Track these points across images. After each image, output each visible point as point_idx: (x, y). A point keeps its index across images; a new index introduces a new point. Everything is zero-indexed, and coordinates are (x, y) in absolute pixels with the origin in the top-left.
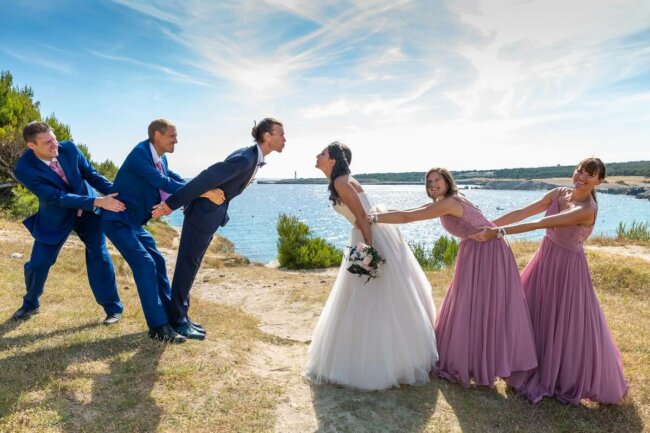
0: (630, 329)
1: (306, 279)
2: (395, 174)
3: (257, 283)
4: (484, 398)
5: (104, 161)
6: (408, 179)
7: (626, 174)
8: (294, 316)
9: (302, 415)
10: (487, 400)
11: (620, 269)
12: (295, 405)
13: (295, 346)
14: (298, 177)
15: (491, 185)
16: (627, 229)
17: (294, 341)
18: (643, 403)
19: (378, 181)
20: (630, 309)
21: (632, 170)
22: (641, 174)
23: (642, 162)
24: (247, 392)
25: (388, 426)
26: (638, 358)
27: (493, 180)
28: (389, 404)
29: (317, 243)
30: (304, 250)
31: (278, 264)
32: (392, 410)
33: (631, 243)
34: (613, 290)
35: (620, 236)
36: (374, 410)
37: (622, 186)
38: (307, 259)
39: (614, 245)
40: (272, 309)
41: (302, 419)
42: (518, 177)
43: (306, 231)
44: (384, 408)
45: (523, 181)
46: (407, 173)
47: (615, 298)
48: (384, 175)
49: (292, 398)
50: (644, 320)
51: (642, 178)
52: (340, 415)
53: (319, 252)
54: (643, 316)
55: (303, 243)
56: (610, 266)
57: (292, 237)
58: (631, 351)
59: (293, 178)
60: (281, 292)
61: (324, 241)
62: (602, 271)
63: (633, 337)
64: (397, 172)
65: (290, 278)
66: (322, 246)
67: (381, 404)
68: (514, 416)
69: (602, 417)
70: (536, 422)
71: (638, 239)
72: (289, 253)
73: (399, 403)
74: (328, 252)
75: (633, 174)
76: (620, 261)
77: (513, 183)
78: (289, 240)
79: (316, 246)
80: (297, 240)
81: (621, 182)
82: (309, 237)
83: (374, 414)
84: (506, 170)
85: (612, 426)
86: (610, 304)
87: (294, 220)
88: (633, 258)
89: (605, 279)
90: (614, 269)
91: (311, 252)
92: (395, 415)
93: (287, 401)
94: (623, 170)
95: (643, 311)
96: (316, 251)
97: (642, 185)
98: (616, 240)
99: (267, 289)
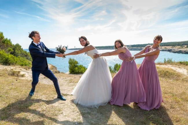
0: (167, 88)
1: (75, 77)
2: (103, 47)
3: (61, 78)
4: (124, 109)
5: (16, 44)
6: (107, 48)
7: (167, 46)
8: (69, 87)
9: (66, 117)
10: (125, 110)
11: (165, 71)
12: (64, 114)
13: (68, 96)
14: (76, 48)
15: (131, 49)
16: (167, 60)
17: (68, 95)
18: (171, 108)
19: (99, 49)
20: (167, 82)
21: (168, 44)
22: (171, 46)
23: (171, 42)
24: (49, 111)
25: (94, 120)
26: (169, 95)
27: (131, 48)
28: (95, 113)
29: (80, 66)
30: (76, 68)
31: (69, 73)
32: (95, 114)
33: (168, 64)
34: (163, 77)
35: (165, 62)
36: (89, 115)
37: (166, 49)
38: (77, 71)
39: (163, 65)
40: (63, 85)
41: (66, 119)
42: (138, 47)
43: (77, 63)
44: (93, 114)
45: (139, 48)
46: (107, 46)
47: (164, 79)
48: (100, 47)
49: (64, 112)
50: (171, 85)
51: (171, 47)
52: (79, 117)
53: (81, 69)
54: (171, 84)
55: (76, 66)
56: (162, 70)
57: (73, 65)
58: (167, 94)
59: (74, 48)
60: (67, 80)
61: (82, 66)
62: (160, 72)
63: (168, 90)
64: (104, 46)
65: (71, 76)
66: (82, 67)
67: (92, 113)
68: (133, 114)
69: (158, 113)
70: (139, 116)
71: (170, 63)
72: (72, 70)
73: (98, 112)
74: (84, 69)
75: (169, 46)
76: (165, 69)
77: (136, 49)
78: (72, 66)
79: (80, 67)
80: (74, 66)
81: (166, 48)
82: (78, 65)
83: (89, 116)
84: (135, 45)
85: (162, 116)
86: (162, 81)
87: (73, 60)
88: (168, 68)
89: (161, 74)
90: (163, 71)
91: (79, 69)
92: (96, 116)
93: (62, 113)
94: (166, 44)
95: (171, 82)
96: (80, 69)
97: (171, 49)
98: (164, 63)
99: (63, 80)
